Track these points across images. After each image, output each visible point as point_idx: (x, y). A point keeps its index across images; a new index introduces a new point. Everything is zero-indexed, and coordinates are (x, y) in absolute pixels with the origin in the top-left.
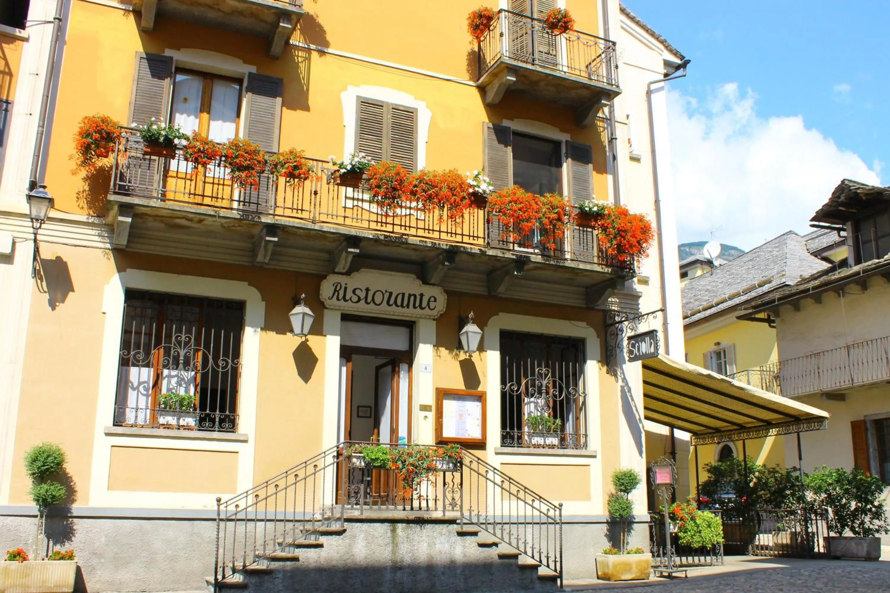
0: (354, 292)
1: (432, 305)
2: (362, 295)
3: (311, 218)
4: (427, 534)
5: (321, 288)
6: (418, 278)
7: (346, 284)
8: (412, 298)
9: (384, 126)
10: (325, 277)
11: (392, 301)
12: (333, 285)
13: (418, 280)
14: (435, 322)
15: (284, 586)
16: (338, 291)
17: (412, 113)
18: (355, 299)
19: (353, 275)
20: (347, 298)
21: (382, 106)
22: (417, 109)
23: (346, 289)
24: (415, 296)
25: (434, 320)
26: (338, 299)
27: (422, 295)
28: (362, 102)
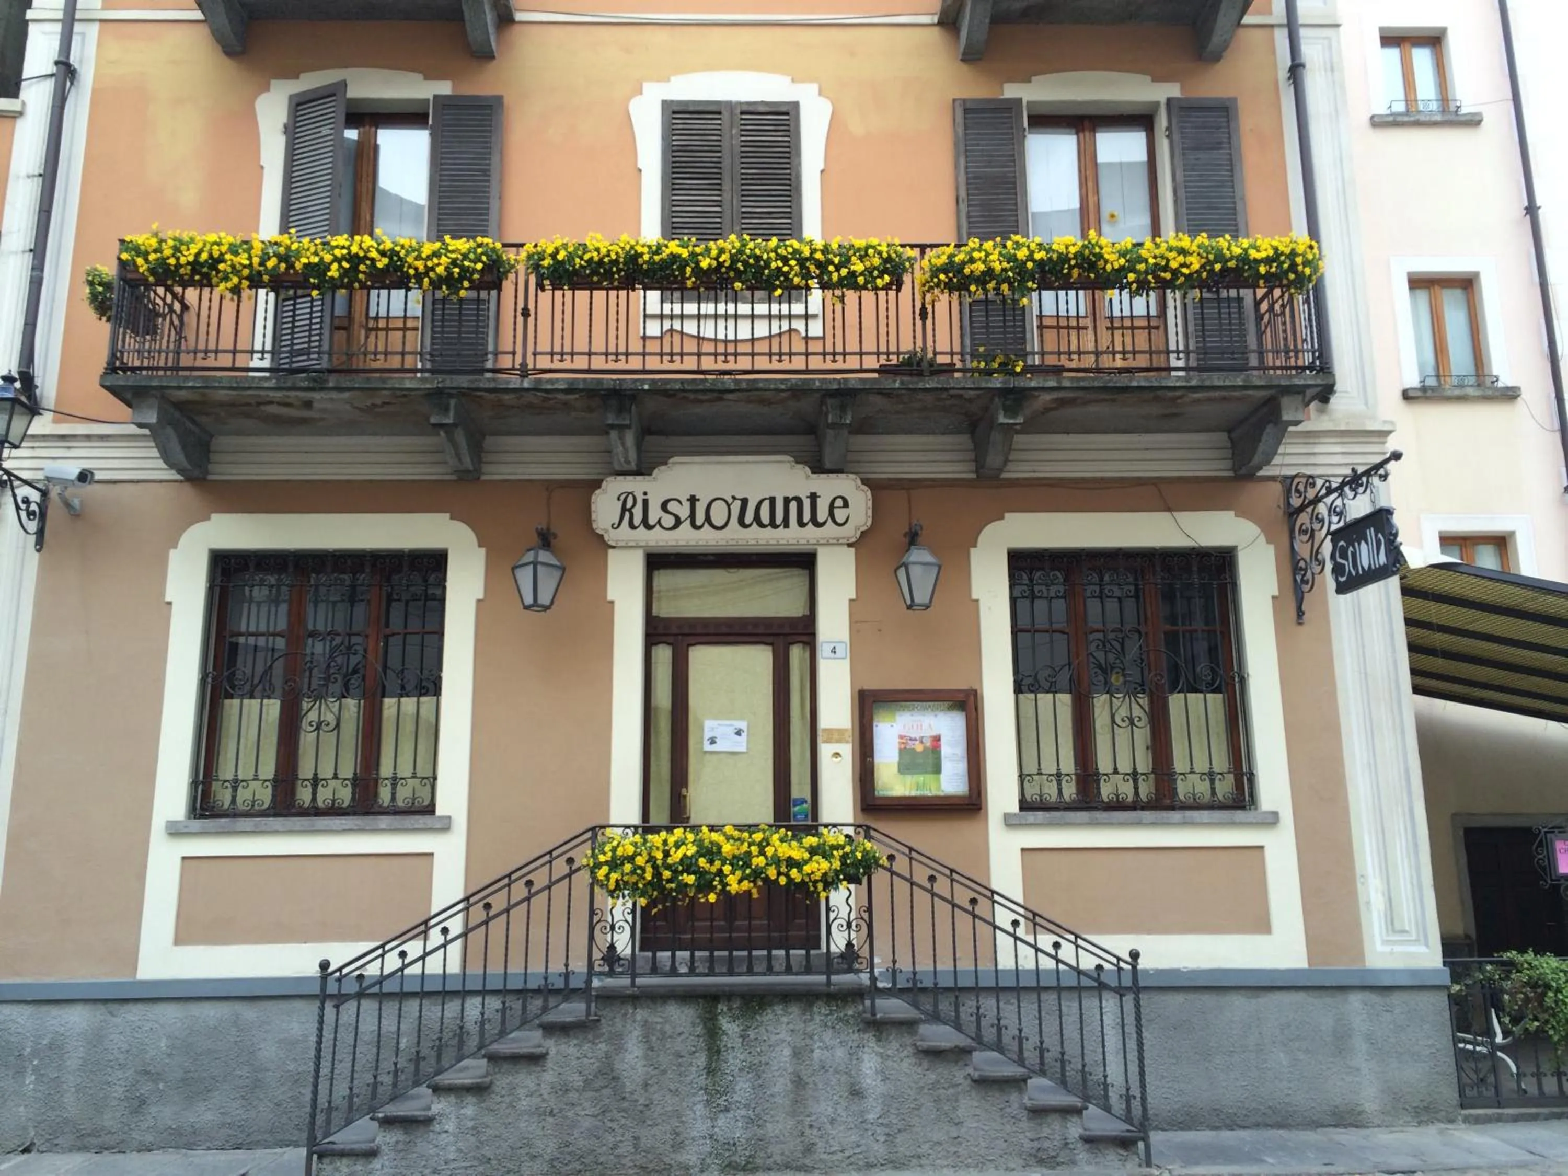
0: (664, 506)
1: (840, 515)
2: (683, 511)
3: (517, 367)
4: (791, 1026)
5: (593, 507)
6: (797, 462)
7: (645, 494)
8: (793, 505)
9: (726, 154)
10: (596, 484)
11: (749, 517)
12: (619, 499)
13: (801, 466)
14: (852, 550)
15: (459, 1150)
16: (630, 510)
17: (787, 114)
18: (669, 521)
19: (656, 472)
20: (652, 521)
21: (720, 113)
22: (796, 105)
23: (645, 502)
24: (799, 500)
25: (849, 545)
26: (632, 526)
27: (813, 497)
28: (674, 112)
